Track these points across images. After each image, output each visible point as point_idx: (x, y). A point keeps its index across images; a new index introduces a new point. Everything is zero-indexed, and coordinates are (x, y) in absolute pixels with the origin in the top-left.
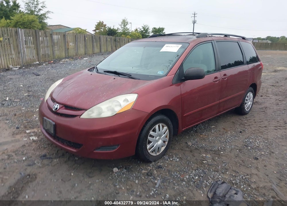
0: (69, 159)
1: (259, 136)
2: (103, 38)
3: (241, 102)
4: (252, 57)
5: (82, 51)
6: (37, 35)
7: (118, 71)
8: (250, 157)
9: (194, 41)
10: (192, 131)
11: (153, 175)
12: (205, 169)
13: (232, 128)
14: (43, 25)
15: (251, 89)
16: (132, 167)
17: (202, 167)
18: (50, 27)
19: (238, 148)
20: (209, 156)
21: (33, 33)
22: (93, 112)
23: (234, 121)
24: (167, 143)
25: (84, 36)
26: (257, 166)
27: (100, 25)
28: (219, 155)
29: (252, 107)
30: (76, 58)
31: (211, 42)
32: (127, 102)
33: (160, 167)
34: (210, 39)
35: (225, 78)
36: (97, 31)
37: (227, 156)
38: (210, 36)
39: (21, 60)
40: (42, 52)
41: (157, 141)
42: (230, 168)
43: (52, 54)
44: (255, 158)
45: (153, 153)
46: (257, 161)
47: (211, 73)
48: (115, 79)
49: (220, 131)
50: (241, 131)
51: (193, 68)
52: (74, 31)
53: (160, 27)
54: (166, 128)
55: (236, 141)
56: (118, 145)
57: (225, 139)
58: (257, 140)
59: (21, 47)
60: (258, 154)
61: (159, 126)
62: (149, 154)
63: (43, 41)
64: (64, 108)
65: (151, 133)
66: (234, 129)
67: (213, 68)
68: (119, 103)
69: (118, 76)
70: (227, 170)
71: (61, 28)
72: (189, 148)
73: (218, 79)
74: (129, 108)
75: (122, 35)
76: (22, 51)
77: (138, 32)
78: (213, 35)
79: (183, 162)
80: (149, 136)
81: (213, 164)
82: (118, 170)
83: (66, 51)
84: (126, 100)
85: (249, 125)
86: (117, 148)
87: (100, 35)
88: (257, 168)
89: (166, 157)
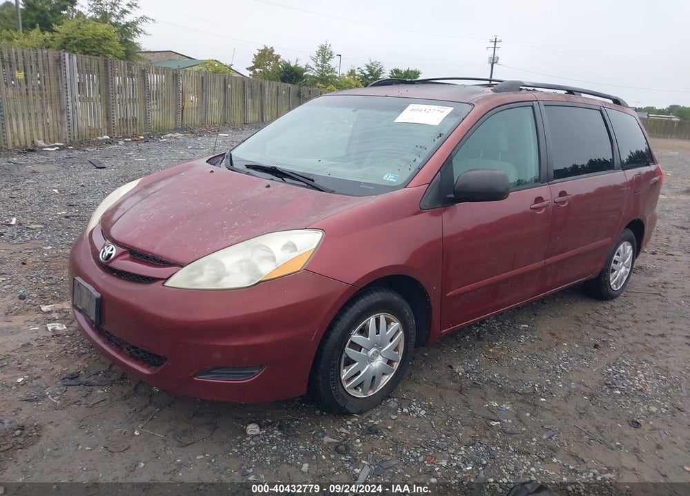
0: (135, 390)
1: (645, 361)
2: (270, 87)
3: (601, 266)
4: (634, 151)
5: (216, 115)
6: (110, 71)
7: (280, 167)
8: (618, 417)
9: (486, 98)
10: (468, 334)
11: (351, 452)
12: (493, 445)
13: (573, 332)
14: (131, 49)
15: (630, 233)
16: (297, 426)
17: (487, 437)
18: (148, 55)
19: (587, 390)
20: (508, 408)
21: (98, 66)
22: (201, 273)
23: (579, 315)
24: (396, 365)
25: (222, 79)
26: (637, 446)
27: (265, 56)
28: (535, 405)
29: (629, 281)
30: (200, 132)
31: (531, 104)
32: (292, 252)
33: (372, 430)
34: (529, 96)
35: (564, 202)
36: (257, 70)
37: (556, 410)
38: (530, 90)
39: (67, 129)
40: (118, 114)
41: (371, 360)
42: (562, 445)
43: (143, 118)
44: (633, 421)
45: (358, 390)
46: (638, 430)
47: (526, 186)
48: (268, 186)
49: (540, 340)
50: (598, 342)
51: (479, 169)
52: (201, 68)
53: (410, 69)
54: (395, 325)
55: (583, 370)
56: (261, 366)
57: (552, 362)
58: (639, 372)
59: (69, 97)
60: (641, 409)
61: (378, 321)
62: (345, 394)
63: (123, 86)
64: (128, 256)
65: (356, 337)
66: (579, 335)
67: (532, 172)
68: (272, 252)
69: (280, 179)
70: (553, 451)
71: (172, 58)
72: (455, 382)
73: (545, 203)
74: (298, 266)
75: (316, 82)
76: (70, 108)
77: (357, 77)
78: (536, 89)
79: (437, 419)
80: (349, 347)
81: (515, 430)
82: (260, 430)
83: (177, 113)
84: (291, 247)
85: (617, 329)
86: (258, 373)
87: (263, 80)
88: (636, 451)
89: (393, 403)
